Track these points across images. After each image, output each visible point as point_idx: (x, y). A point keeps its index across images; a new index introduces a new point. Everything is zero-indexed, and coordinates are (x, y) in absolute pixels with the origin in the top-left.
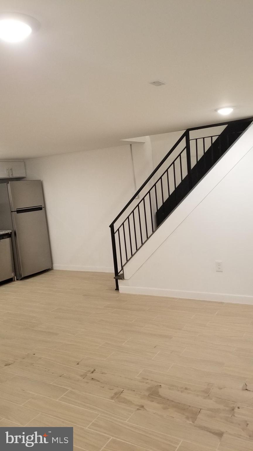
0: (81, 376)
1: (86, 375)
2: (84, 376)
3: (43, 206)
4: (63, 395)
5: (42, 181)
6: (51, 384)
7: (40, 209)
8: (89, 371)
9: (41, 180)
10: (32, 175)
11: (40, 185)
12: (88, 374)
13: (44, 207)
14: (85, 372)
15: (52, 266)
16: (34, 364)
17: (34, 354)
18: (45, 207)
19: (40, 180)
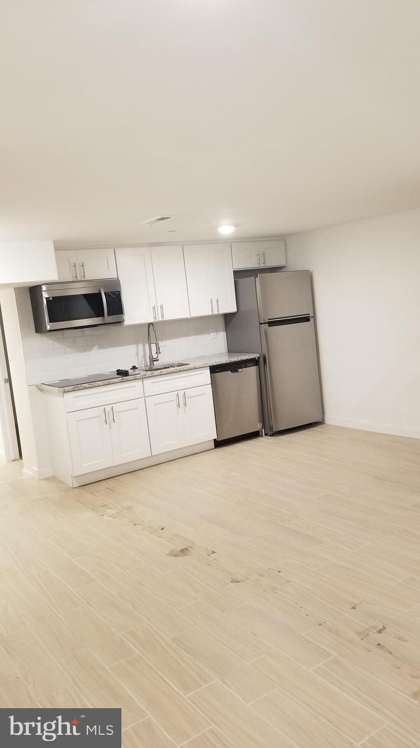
0: (358, 633)
1: (368, 635)
2: (364, 635)
3: (311, 315)
4: (322, 663)
5: (312, 272)
6: (302, 635)
7: (306, 319)
8: (374, 628)
9: (310, 272)
10: (297, 263)
11: (308, 278)
12: (371, 633)
13: (312, 317)
14: (367, 627)
15: (323, 417)
16: (277, 589)
17: (280, 572)
18: (314, 317)
19: (309, 270)
